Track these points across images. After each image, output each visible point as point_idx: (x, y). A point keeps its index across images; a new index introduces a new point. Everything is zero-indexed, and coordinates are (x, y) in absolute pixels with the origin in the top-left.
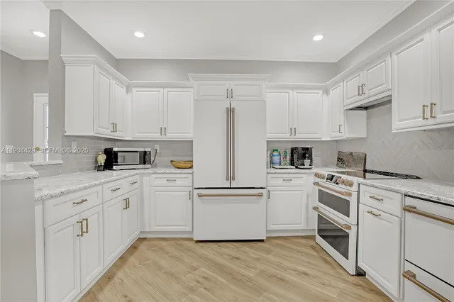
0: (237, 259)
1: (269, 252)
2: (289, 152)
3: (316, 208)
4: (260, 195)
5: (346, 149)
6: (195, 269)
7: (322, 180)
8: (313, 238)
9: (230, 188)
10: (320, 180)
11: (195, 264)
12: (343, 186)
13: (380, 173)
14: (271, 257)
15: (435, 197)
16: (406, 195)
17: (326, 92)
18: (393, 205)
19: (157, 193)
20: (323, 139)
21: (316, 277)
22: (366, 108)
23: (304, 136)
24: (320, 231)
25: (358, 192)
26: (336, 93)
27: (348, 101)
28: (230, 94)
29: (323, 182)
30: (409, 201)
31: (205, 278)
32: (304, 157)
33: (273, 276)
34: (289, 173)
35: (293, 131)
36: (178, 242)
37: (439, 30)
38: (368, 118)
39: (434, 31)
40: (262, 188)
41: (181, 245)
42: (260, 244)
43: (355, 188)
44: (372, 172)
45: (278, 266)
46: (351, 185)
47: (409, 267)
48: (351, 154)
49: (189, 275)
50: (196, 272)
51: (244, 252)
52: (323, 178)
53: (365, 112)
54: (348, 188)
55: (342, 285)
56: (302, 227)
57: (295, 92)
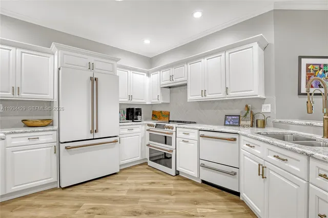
0: (107, 189)
1: (125, 179)
2: (125, 111)
3: (148, 145)
4: (116, 141)
5: (157, 109)
6: (79, 207)
7: (152, 127)
8: (146, 163)
9: (94, 139)
10: (150, 127)
11: (76, 204)
12: (168, 129)
13: (178, 122)
14: (128, 181)
15: (212, 130)
16: (200, 130)
17: (148, 75)
18: (194, 135)
19: (15, 153)
20: (147, 103)
21: (159, 183)
22: (170, 87)
23: (137, 101)
24: (151, 158)
25: (176, 132)
26: (155, 77)
27: (162, 83)
28: (91, 67)
29: (153, 129)
30: (202, 133)
31: (93, 209)
32: (137, 114)
33: (137, 190)
34: (129, 125)
35: (130, 97)
36: (44, 194)
37: (207, 59)
38: (171, 92)
39: (206, 59)
40: (116, 136)
41: (50, 196)
42: (116, 176)
43: (174, 130)
44: (173, 121)
45: (136, 184)
46: (173, 128)
47: (202, 162)
48: (161, 112)
49: (77, 212)
50: (81, 208)
51: (109, 183)
52: (153, 126)
53: (169, 89)
54: (170, 130)
55: (172, 182)
56: (139, 158)
57: (131, 72)
